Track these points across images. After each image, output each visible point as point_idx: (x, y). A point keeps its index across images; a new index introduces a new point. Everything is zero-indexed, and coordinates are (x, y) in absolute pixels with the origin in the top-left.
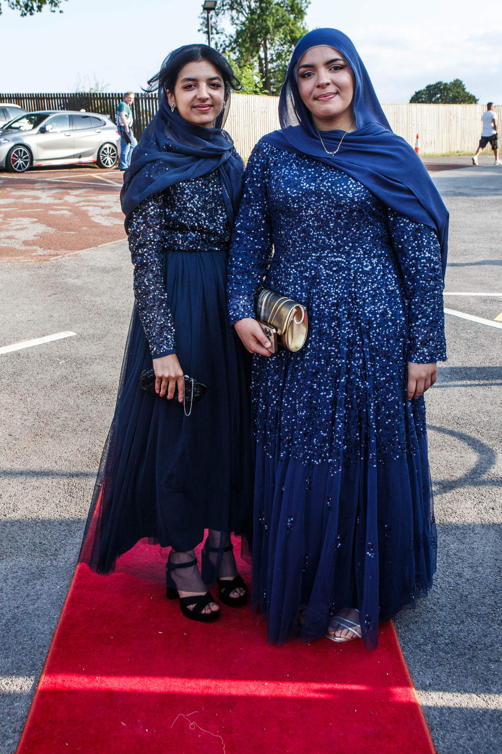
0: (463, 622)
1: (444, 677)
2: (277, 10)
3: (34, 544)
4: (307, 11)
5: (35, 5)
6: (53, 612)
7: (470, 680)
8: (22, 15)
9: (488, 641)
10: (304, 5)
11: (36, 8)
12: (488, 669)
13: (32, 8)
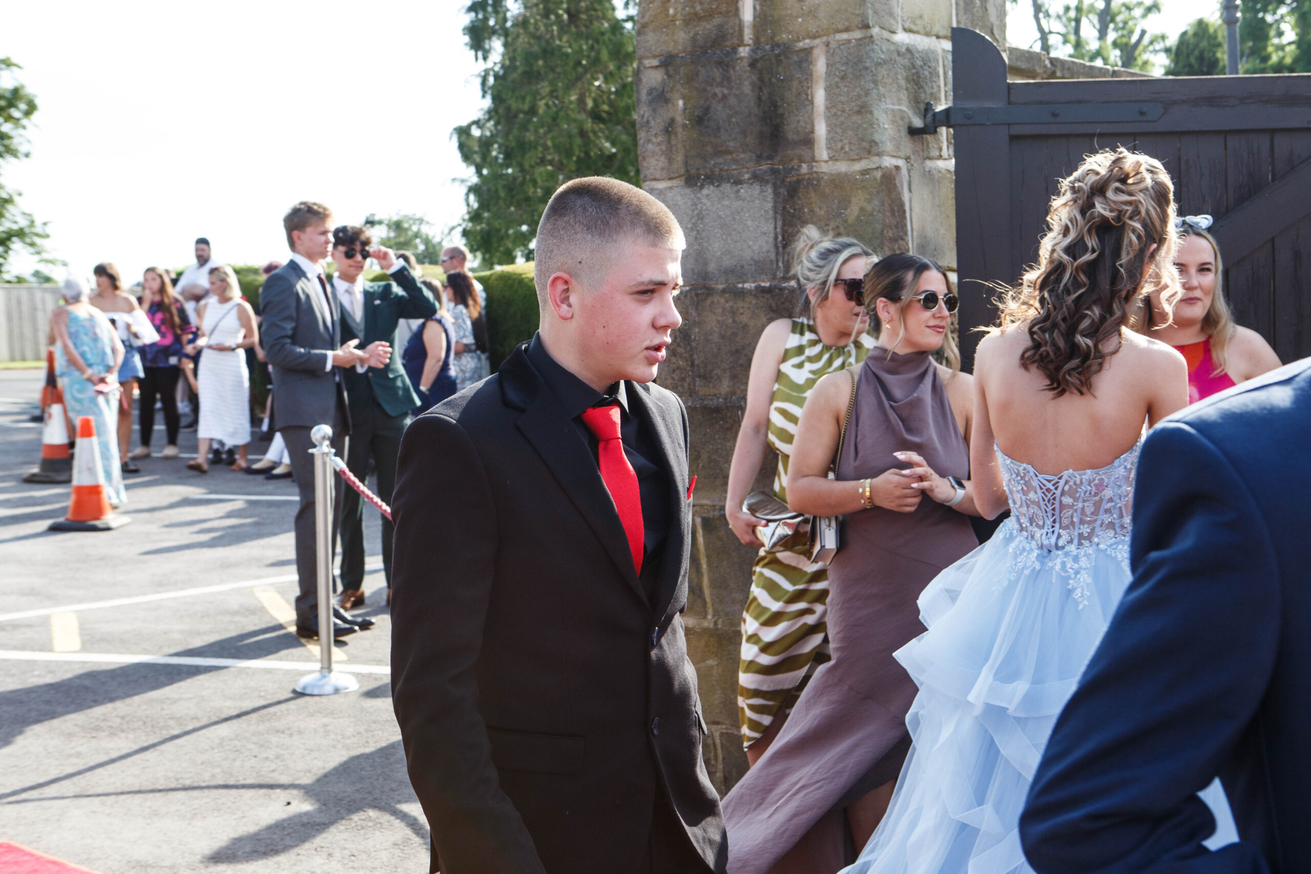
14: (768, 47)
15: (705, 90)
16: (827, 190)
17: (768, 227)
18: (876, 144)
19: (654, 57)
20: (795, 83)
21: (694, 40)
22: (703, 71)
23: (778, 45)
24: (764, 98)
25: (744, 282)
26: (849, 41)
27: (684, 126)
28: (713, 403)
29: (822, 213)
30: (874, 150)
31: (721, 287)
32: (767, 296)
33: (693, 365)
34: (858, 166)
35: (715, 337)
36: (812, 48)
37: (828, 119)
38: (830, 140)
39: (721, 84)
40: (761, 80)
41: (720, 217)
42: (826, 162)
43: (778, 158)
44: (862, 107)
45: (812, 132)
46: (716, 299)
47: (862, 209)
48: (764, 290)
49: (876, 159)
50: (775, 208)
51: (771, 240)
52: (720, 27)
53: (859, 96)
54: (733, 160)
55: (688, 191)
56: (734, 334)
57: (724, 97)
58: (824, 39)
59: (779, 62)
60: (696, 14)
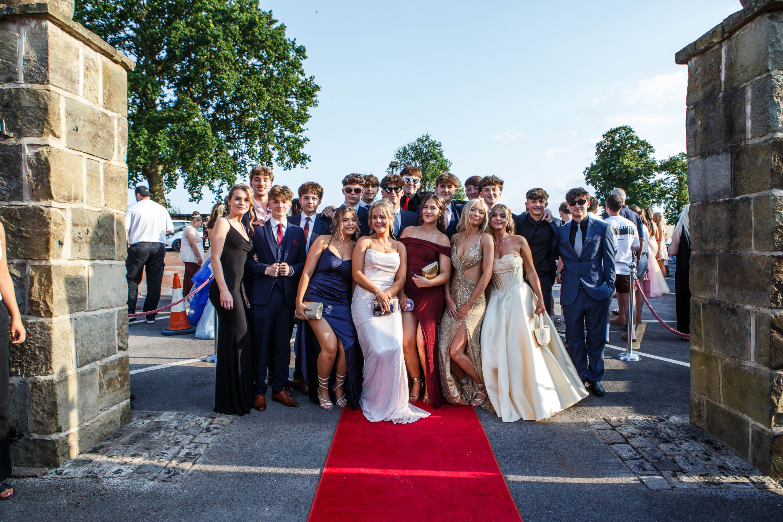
0: (526, 449)
1: (515, 467)
2: (433, 168)
3: (315, 419)
4: (450, 168)
5: (292, 164)
6: (328, 442)
7: (527, 469)
8: (284, 170)
9: (537, 456)
10: (448, 165)
11: (292, 166)
12: (536, 465)
13: (290, 166)
14: (729, 91)
15: (707, 115)
16: (750, 153)
17: (728, 173)
18: (771, 127)
19: (692, 105)
20: (738, 105)
21: (704, 94)
22: (707, 107)
23: (733, 89)
24: (727, 114)
25: (720, 199)
26: (761, 79)
27: (701, 132)
28: (707, 253)
29: (748, 163)
30: (770, 130)
31: (712, 201)
32: (727, 204)
33: (702, 236)
34: (763, 139)
35: (709, 224)
36: (745, 87)
37: (751, 118)
38: (753, 128)
39: (713, 111)
40: (726, 106)
41: (712, 170)
42: (751, 139)
43: (732, 140)
44: (764, 110)
45: (745, 126)
46: (711, 207)
47: (763, 160)
48: (726, 202)
49: (770, 134)
50: (731, 163)
51: (729, 178)
52: (713, 86)
53: (763, 105)
54: (717, 144)
55: (701, 160)
56: (715, 222)
57: (714, 116)
58: (751, 81)
59: (733, 96)
60: (705, 82)
